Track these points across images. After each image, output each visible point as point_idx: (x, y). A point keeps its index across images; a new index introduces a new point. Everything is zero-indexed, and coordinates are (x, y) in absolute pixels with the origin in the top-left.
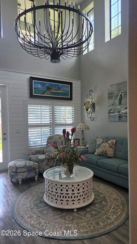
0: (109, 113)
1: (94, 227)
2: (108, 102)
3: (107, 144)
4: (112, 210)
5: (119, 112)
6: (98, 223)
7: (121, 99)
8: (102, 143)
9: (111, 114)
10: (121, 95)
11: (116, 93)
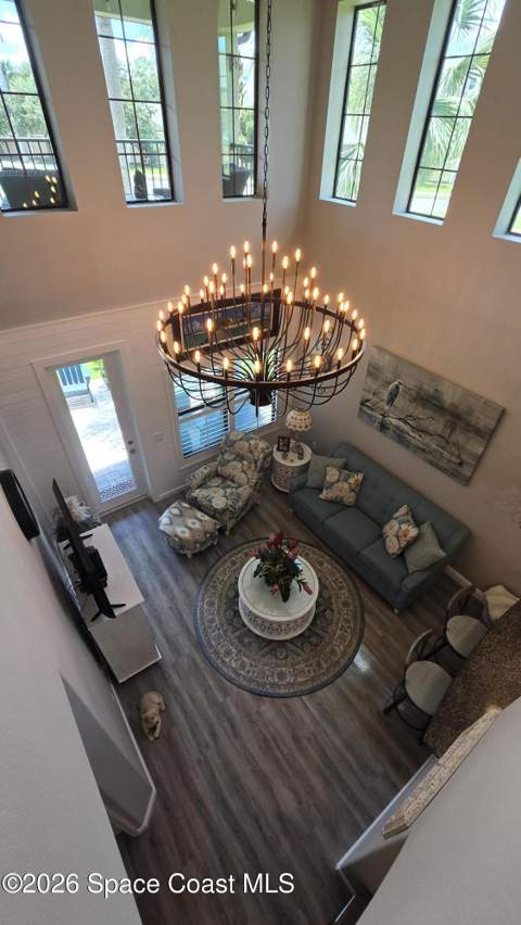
0: (362, 404)
1: (314, 671)
2: (366, 382)
3: (346, 486)
4: (339, 631)
5: (384, 416)
6: (319, 664)
7: (396, 396)
8: (338, 481)
9: (365, 409)
10: (397, 387)
11: (388, 375)
